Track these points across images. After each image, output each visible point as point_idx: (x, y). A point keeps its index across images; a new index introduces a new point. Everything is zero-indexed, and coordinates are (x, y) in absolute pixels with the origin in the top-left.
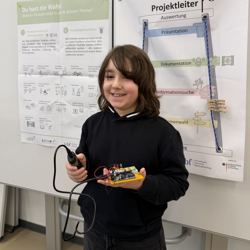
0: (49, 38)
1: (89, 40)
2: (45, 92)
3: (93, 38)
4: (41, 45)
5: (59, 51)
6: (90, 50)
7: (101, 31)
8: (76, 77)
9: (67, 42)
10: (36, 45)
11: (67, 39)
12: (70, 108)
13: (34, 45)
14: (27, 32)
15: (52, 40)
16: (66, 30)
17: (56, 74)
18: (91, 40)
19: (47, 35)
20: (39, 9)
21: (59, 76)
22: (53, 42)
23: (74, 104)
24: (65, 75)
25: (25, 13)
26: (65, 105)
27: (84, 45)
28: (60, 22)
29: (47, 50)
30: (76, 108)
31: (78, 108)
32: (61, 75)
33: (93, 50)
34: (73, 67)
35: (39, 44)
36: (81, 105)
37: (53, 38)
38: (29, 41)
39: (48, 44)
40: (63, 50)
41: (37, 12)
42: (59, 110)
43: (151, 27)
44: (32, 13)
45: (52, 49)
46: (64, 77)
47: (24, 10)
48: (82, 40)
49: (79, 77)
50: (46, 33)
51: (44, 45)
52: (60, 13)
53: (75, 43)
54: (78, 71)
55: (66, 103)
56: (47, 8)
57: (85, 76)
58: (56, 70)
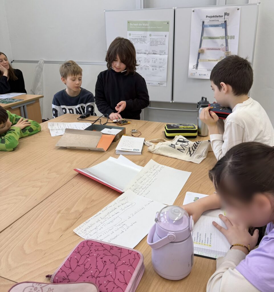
0: (143, 38)
1: (160, 40)
2: (140, 61)
3: (162, 39)
4: (139, 41)
5: (147, 44)
6: (161, 44)
7: (166, 36)
8: (154, 55)
9: (151, 40)
10: (136, 41)
11: (151, 39)
12: (151, 68)
13: (135, 41)
14: (132, 34)
15: (144, 39)
16: (150, 35)
17: (145, 53)
18: (161, 40)
19: (142, 37)
20: (138, 25)
21: (146, 55)
22: (144, 40)
23: (153, 66)
24: (149, 54)
25: (131, 26)
26: (148, 67)
27: (158, 42)
28: (148, 31)
29: (141, 43)
30: (153, 68)
31: (154, 68)
32: (147, 54)
33: (162, 44)
34: (153, 51)
35: (138, 40)
36: (156, 67)
37: (145, 38)
38: (133, 39)
39: (142, 40)
40: (149, 43)
41: (137, 26)
42: (146, 69)
43: (205, 24)
44: (135, 26)
45: (144, 43)
46: (149, 55)
47: (131, 24)
48: (157, 40)
49: (155, 55)
50: (141, 36)
51: (140, 41)
52: (148, 27)
53: (154, 41)
54: (155, 52)
55: (149, 66)
56: (142, 25)
57: (158, 54)
58: (145, 52)
